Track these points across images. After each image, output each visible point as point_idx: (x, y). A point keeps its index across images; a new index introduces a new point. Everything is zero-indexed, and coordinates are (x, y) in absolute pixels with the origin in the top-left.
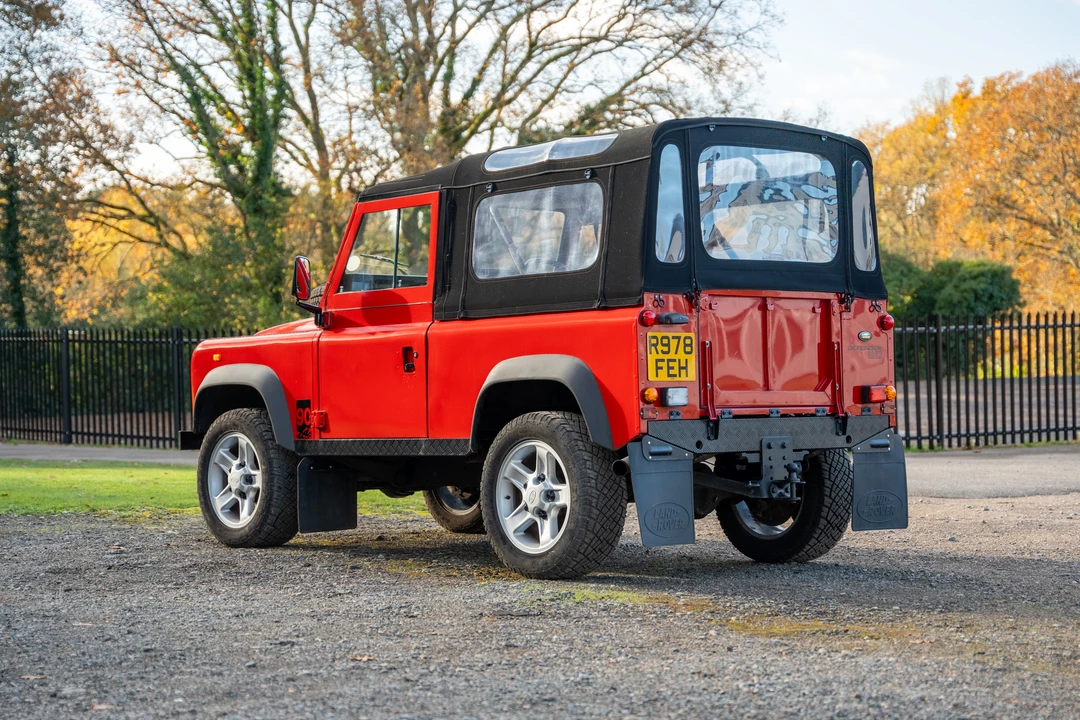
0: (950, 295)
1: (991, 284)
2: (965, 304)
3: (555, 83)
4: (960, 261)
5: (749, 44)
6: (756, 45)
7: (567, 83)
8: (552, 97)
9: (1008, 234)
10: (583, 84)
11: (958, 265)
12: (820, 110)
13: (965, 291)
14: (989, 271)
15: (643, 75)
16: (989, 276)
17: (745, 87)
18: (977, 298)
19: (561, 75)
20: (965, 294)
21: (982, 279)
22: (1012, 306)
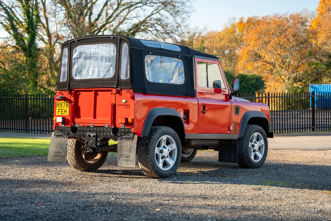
0: (244, 85)
1: (256, 82)
2: (248, 88)
3: (124, 16)
4: (246, 75)
5: (186, 6)
6: (188, 6)
7: (128, 17)
8: (123, 21)
9: (260, 66)
10: (133, 17)
11: (246, 76)
12: (205, 27)
13: (248, 84)
14: (256, 78)
15: (152, 15)
16: (256, 79)
17: (185, 20)
18: (252, 86)
19: (126, 14)
20: (249, 85)
21: (253, 80)
22: (262, 89)
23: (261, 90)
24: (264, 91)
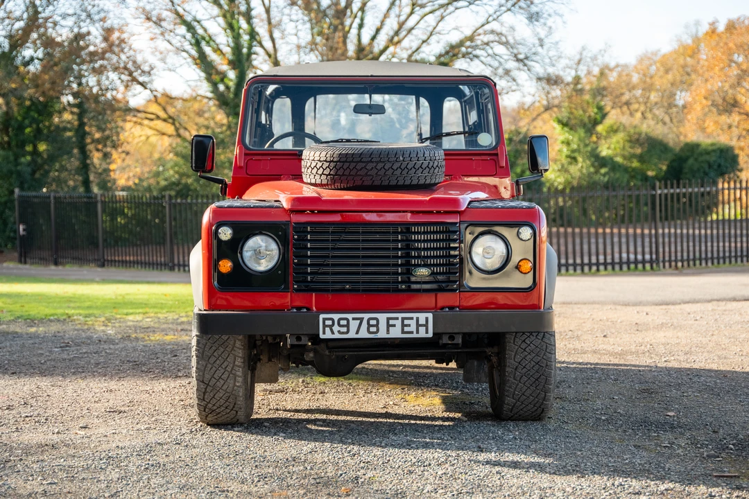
0: (692, 165)
1: (720, 157)
2: (702, 170)
4: (699, 143)
11: (697, 145)
13: (702, 162)
14: (719, 149)
16: (718, 152)
18: (710, 166)
20: (702, 165)
21: (713, 154)
22: (733, 171)
23: (732, 175)
24: (738, 177)
